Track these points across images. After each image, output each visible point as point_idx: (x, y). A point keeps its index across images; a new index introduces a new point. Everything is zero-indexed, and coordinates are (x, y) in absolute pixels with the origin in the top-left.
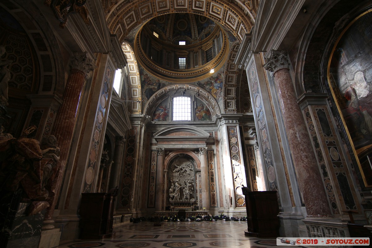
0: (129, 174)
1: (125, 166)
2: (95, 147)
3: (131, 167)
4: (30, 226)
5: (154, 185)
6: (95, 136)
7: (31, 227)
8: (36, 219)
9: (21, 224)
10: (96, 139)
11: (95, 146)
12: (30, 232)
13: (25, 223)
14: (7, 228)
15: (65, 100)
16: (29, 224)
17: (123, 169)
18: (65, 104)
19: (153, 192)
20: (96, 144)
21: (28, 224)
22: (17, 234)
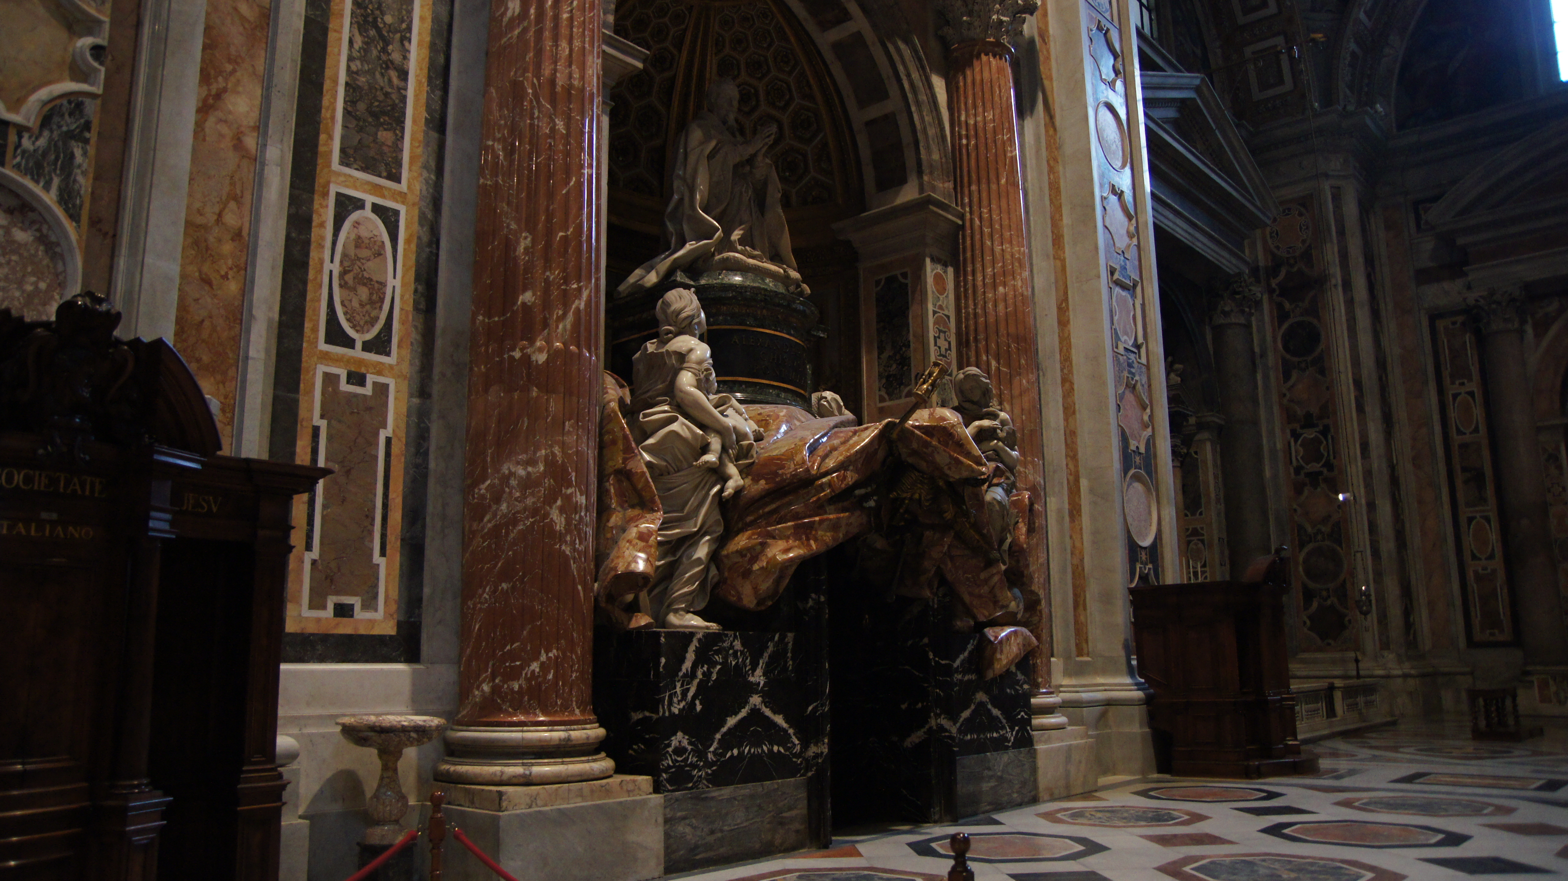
0: (1321, 473)
1: (1288, 431)
2: (1130, 372)
3: (1325, 432)
4: (996, 712)
5: (1488, 520)
6: (1116, 318)
7: (1000, 716)
8: (1008, 691)
9: (973, 707)
10: (1126, 333)
11: (1130, 365)
12: (1002, 733)
13: (981, 704)
14: (943, 716)
15: (966, 200)
16: (995, 707)
17: (1279, 446)
18: (972, 220)
19: (1491, 557)
20: (1132, 356)
21: (989, 706)
22: (969, 737)
